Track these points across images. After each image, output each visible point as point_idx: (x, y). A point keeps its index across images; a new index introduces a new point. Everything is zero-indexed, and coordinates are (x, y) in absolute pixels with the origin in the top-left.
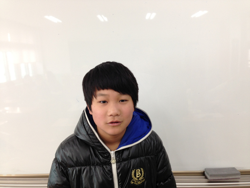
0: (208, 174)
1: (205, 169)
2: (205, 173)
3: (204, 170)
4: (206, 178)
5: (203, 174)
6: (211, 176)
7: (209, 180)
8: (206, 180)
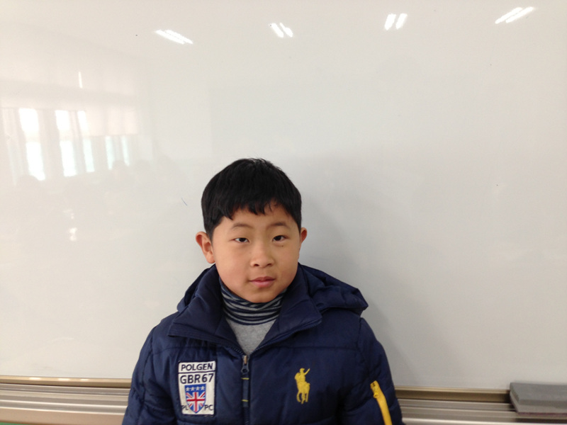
0: (516, 397)
1: (511, 385)
2: (511, 394)
3: (508, 389)
4: (512, 408)
5: (506, 398)
6: (524, 402)
7: (520, 414)
8: (512, 415)
